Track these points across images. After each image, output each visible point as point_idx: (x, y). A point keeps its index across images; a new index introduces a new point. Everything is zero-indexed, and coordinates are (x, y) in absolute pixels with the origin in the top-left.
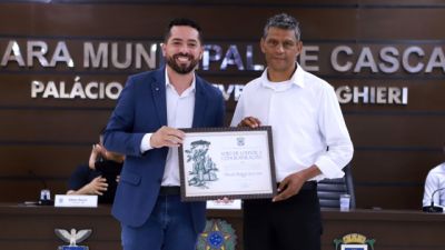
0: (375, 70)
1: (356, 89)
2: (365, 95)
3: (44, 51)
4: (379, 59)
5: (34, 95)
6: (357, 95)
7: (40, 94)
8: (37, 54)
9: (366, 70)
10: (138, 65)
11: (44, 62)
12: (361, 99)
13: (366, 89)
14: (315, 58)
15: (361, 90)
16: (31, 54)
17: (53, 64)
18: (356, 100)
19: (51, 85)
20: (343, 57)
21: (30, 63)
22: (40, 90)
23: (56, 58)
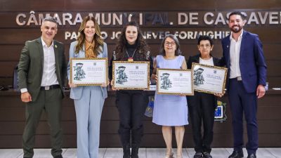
0: (224, 23)
1: (216, 32)
2: (220, 35)
3: (71, 17)
4: (226, 18)
5: (66, 38)
6: (216, 35)
7: (69, 38)
8: (67, 19)
9: (220, 23)
10: (114, 23)
11: (71, 23)
12: (218, 37)
13: (220, 32)
14: (196, 18)
15: (218, 33)
16: (64, 19)
17: (75, 24)
18: (216, 38)
19: (74, 33)
20: (209, 18)
21: (64, 24)
22: (69, 36)
23: (76, 21)
